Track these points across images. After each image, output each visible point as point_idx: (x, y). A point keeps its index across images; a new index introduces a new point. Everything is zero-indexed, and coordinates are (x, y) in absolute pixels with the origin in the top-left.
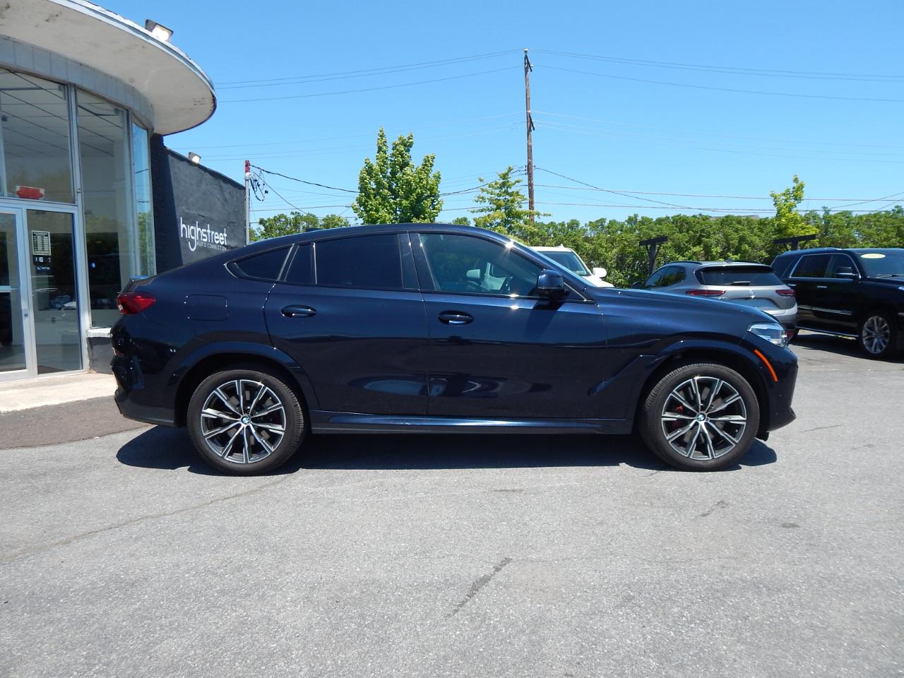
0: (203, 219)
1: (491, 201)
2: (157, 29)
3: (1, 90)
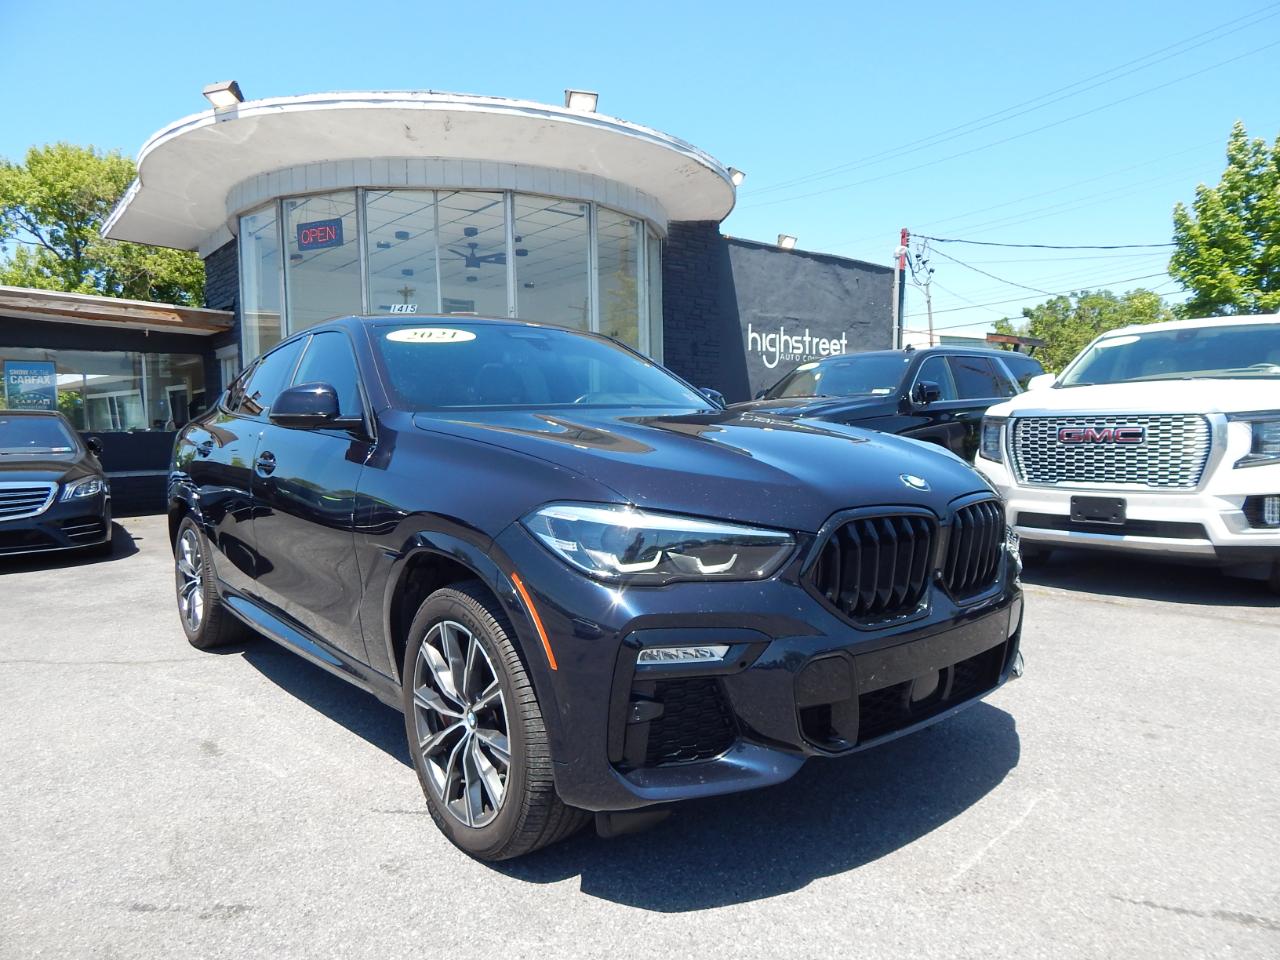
0: (795, 322)
2: (575, 99)
3: (475, 212)
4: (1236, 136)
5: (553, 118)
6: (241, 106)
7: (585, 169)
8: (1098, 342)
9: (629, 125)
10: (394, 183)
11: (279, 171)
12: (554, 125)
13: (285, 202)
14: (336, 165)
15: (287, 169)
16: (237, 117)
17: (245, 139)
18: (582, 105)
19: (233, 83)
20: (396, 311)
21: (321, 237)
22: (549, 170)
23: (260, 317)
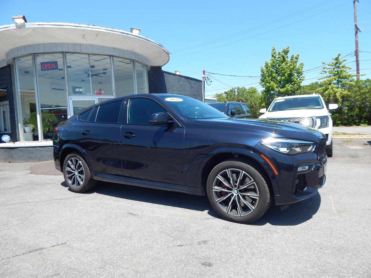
1: (330, 72)
2: (134, 31)
3: (97, 61)
4: (273, 50)
5: (129, 36)
6: (26, 24)
7: (133, 50)
8: (275, 101)
9: (148, 39)
10: (76, 51)
11: (34, 45)
12: (128, 38)
13: (35, 55)
14: (56, 44)
15: (37, 44)
16: (25, 27)
17: (25, 34)
18: (135, 32)
19: (24, 16)
20: (77, 91)
21: (50, 67)
22: (123, 50)
23: (21, 92)
